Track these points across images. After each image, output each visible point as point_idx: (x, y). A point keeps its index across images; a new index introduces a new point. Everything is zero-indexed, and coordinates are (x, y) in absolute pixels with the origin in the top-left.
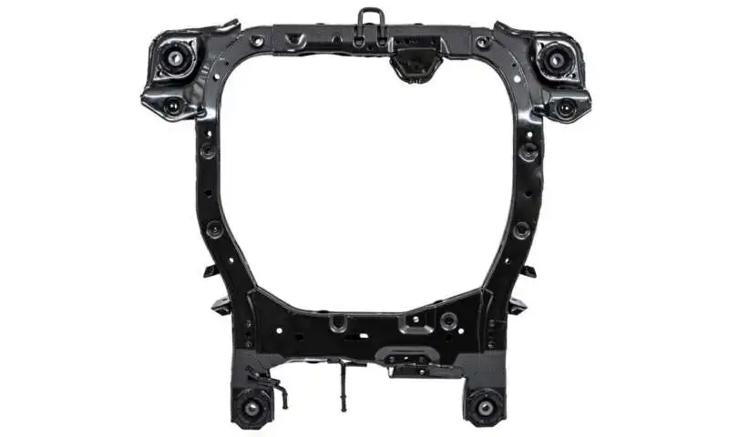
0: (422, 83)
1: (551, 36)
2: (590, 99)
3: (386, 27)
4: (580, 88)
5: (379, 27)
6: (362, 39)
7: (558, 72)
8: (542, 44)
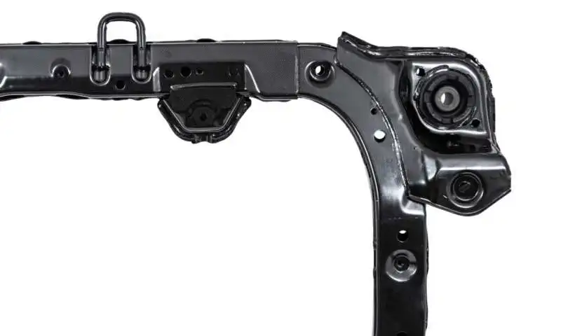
0: (214, 142)
1: (437, 54)
2: (508, 172)
3: (148, 46)
4: (485, 147)
5: (135, 47)
6: (106, 69)
7: (450, 118)
8: (422, 71)
